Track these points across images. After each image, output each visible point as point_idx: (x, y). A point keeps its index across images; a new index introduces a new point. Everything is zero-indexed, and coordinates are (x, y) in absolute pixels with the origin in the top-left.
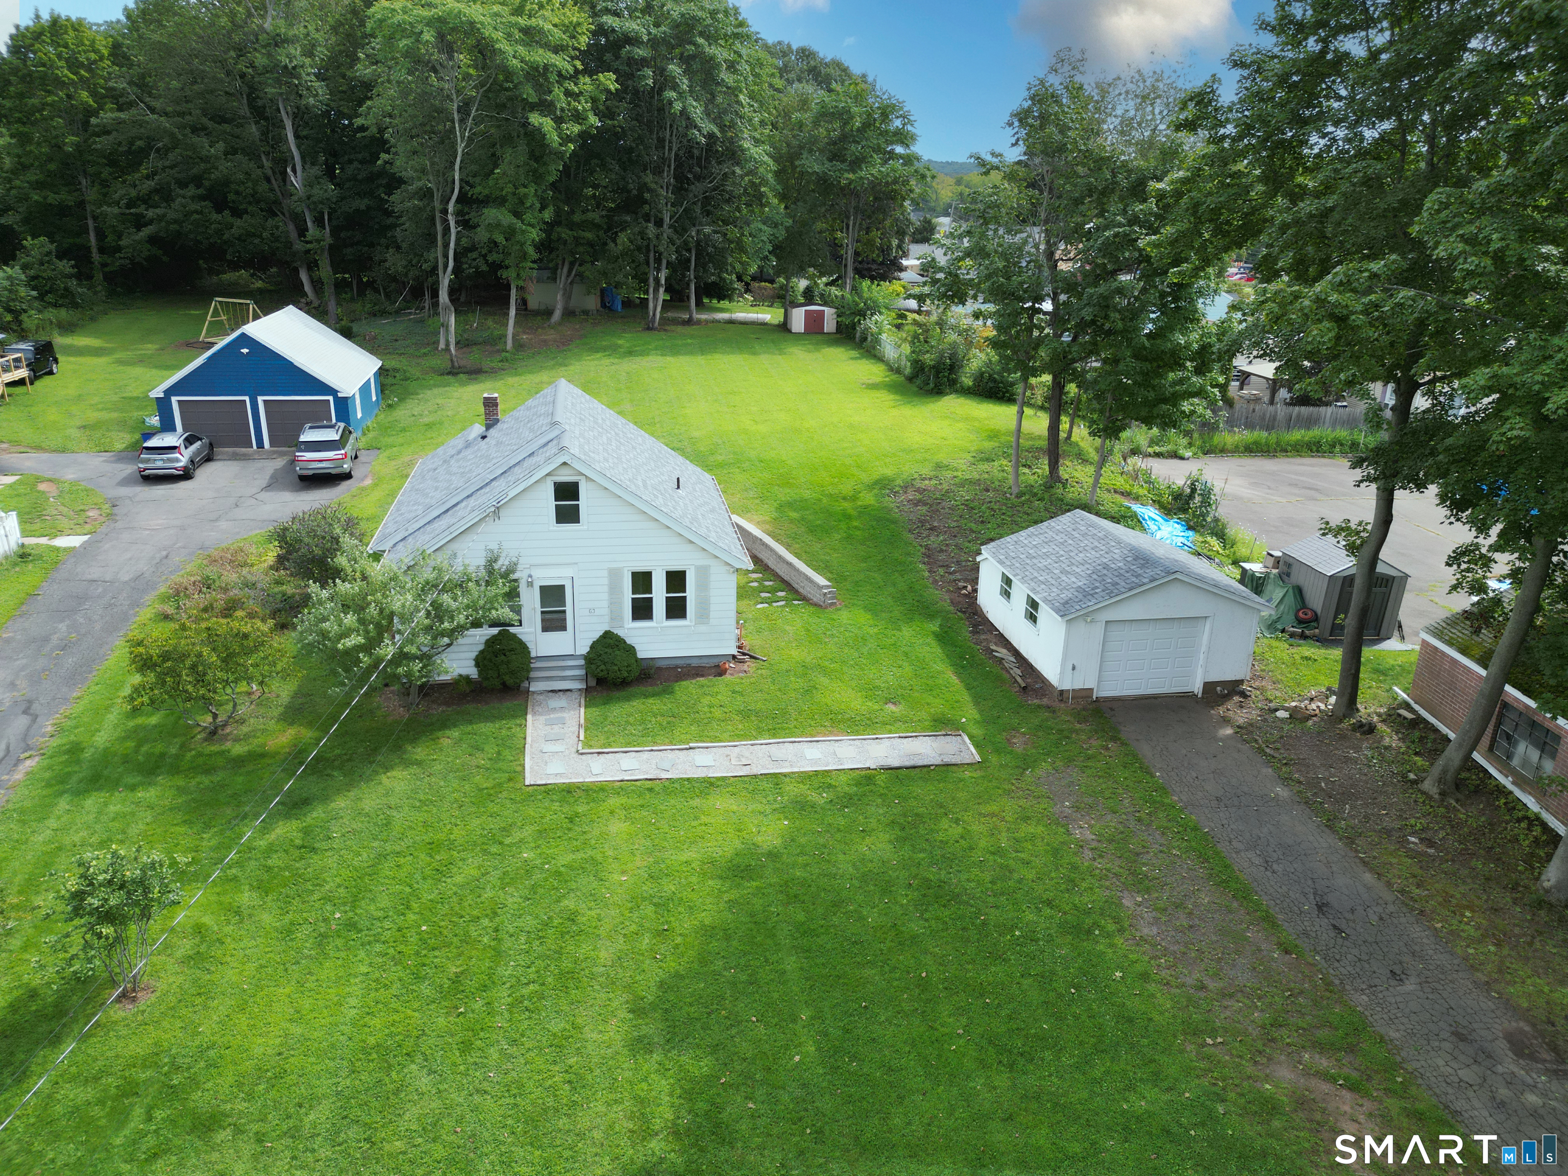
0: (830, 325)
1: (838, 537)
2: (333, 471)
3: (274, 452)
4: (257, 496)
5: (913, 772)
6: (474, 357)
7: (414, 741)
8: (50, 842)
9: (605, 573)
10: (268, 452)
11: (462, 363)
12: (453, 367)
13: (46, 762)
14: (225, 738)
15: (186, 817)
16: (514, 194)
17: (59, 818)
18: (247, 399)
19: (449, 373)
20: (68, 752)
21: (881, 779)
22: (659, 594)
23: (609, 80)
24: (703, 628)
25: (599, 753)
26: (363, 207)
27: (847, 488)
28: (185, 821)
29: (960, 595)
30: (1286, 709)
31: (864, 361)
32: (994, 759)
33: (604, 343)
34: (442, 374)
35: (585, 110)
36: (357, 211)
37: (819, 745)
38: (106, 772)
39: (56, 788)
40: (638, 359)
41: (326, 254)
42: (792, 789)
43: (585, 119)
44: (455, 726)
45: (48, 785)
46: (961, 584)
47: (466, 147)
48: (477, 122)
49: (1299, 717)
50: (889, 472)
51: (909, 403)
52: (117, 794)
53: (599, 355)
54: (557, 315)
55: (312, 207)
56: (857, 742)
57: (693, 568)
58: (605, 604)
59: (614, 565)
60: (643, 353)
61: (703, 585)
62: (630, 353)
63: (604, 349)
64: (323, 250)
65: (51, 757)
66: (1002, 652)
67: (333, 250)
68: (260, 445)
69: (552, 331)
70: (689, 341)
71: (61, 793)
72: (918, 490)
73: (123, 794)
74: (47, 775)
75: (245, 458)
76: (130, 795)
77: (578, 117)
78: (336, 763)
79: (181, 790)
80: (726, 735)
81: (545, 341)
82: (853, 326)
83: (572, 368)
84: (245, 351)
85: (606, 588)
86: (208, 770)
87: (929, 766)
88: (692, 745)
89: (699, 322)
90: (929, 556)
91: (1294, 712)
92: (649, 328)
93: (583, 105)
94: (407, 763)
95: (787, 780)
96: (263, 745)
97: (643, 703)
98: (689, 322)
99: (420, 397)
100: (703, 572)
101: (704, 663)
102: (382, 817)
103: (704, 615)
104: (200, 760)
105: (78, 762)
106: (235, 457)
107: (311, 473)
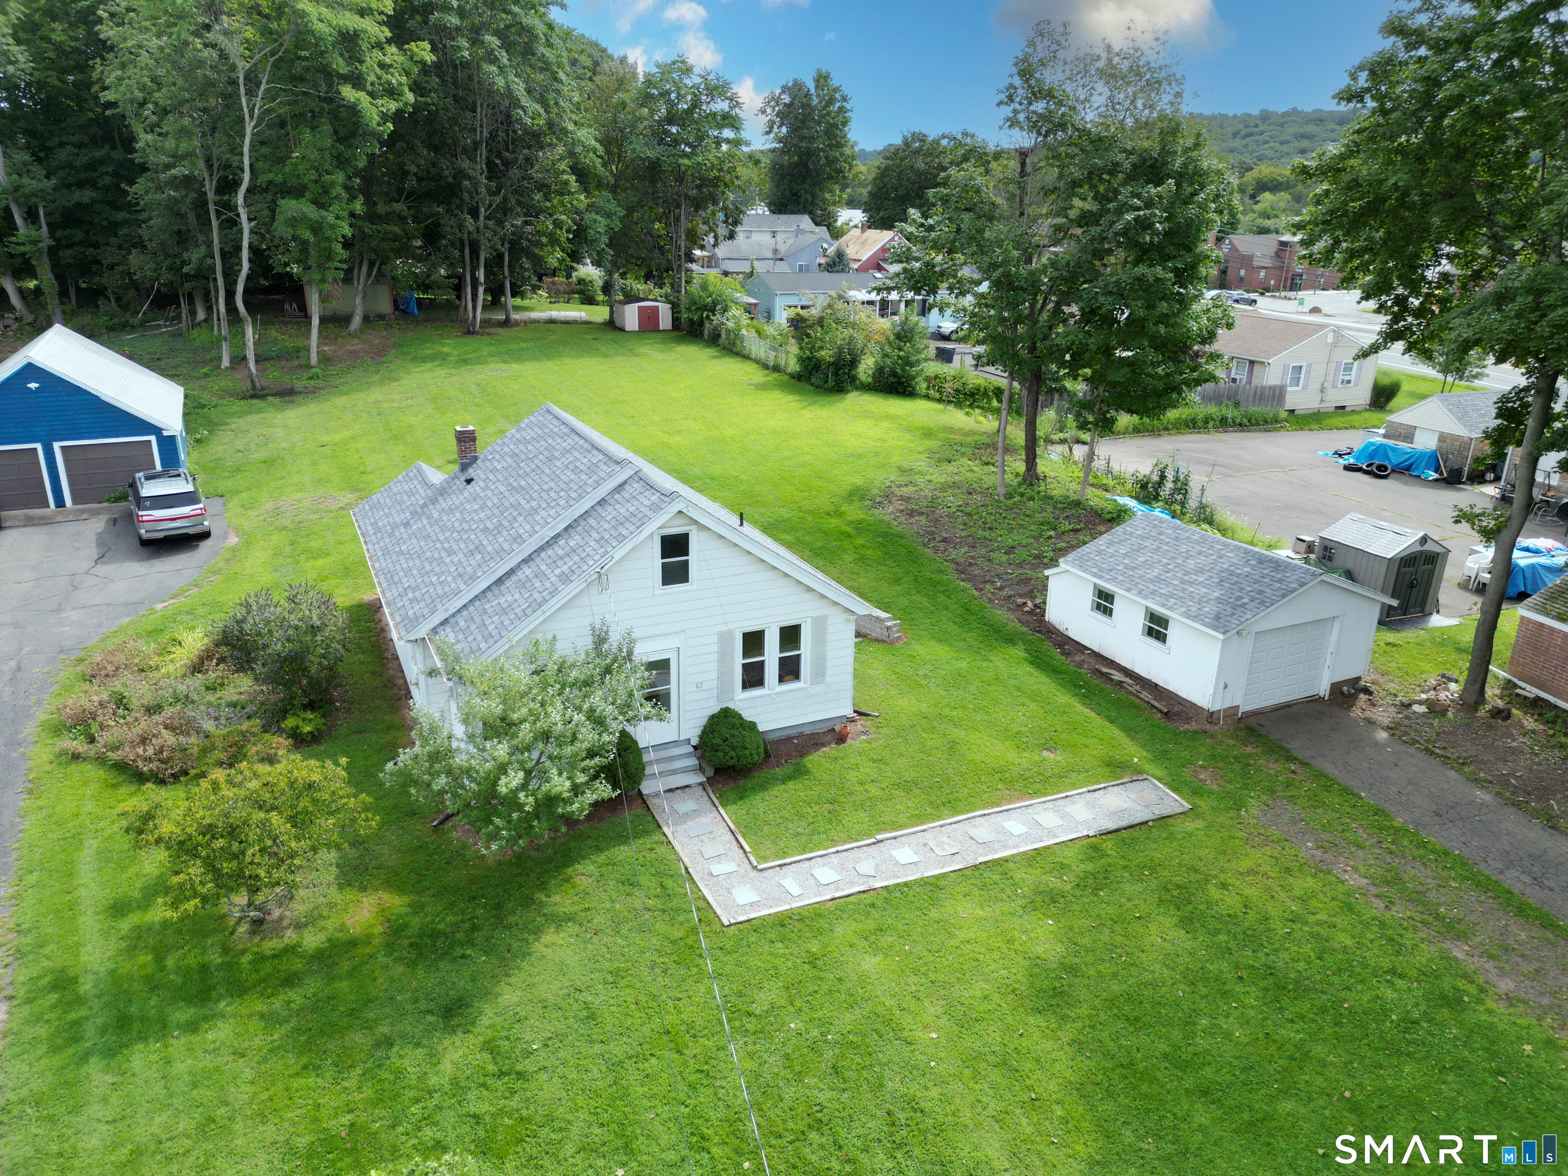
0: (665, 320)
1: (850, 559)
2: (191, 531)
3: (83, 511)
4: (93, 571)
5: (1135, 833)
6: (274, 376)
7: (543, 886)
8: (115, 1147)
9: (715, 639)
10: (71, 512)
11: (264, 383)
12: (254, 388)
13: (26, 1011)
14: (278, 928)
15: (304, 1060)
16: (316, 182)
17: (105, 1100)
18: (39, 446)
19: (253, 396)
20: (55, 986)
21: (1108, 845)
22: (772, 654)
23: (423, 51)
24: (818, 689)
25: (780, 866)
26: (86, 200)
27: (824, 503)
28: (305, 1067)
29: (1024, 613)
30: (1420, 703)
31: (727, 359)
32: (1201, 803)
33: (428, 352)
34: (244, 398)
35: (401, 84)
36: (78, 204)
37: (1013, 814)
38: (134, 1009)
39: (71, 1051)
40: (479, 368)
41: (45, 258)
42: (1028, 878)
43: (400, 94)
44: (583, 858)
45: (54, 1050)
46: (1020, 601)
47: (255, 127)
48: (271, 96)
49: (1435, 709)
50: (857, 480)
51: (814, 403)
52: (173, 1042)
53: (429, 366)
54: (357, 321)
55: (22, 200)
56: (1050, 805)
57: (809, 621)
58: (714, 675)
59: (724, 628)
60: (479, 361)
61: (820, 639)
62: (464, 361)
63: (431, 358)
64: (41, 253)
65: (29, 1001)
66: (1117, 676)
67: (52, 252)
68: (60, 503)
69: (356, 341)
70: (523, 345)
71: (84, 1058)
72: (902, 498)
73: (183, 1040)
74: (41, 1031)
75: (43, 522)
76: (195, 1039)
77: (392, 92)
78: (460, 936)
79: (269, 1019)
80: (902, 819)
81: (352, 352)
82: (701, 323)
83: (405, 382)
84: (33, 386)
85: (715, 657)
86: (290, 981)
87: (1146, 822)
88: (879, 837)
89: (517, 323)
90: (962, 570)
91: (1430, 703)
92: (470, 332)
93: (396, 78)
94: (560, 921)
95: (1011, 865)
96: (342, 928)
97: (785, 791)
98: (506, 323)
99: (233, 426)
100: (820, 623)
101: (818, 729)
102: (576, 1006)
103: (819, 674)
104: (267, 967)
105: (80, 1001)
106: (30, 522)
107: (161, 535)
